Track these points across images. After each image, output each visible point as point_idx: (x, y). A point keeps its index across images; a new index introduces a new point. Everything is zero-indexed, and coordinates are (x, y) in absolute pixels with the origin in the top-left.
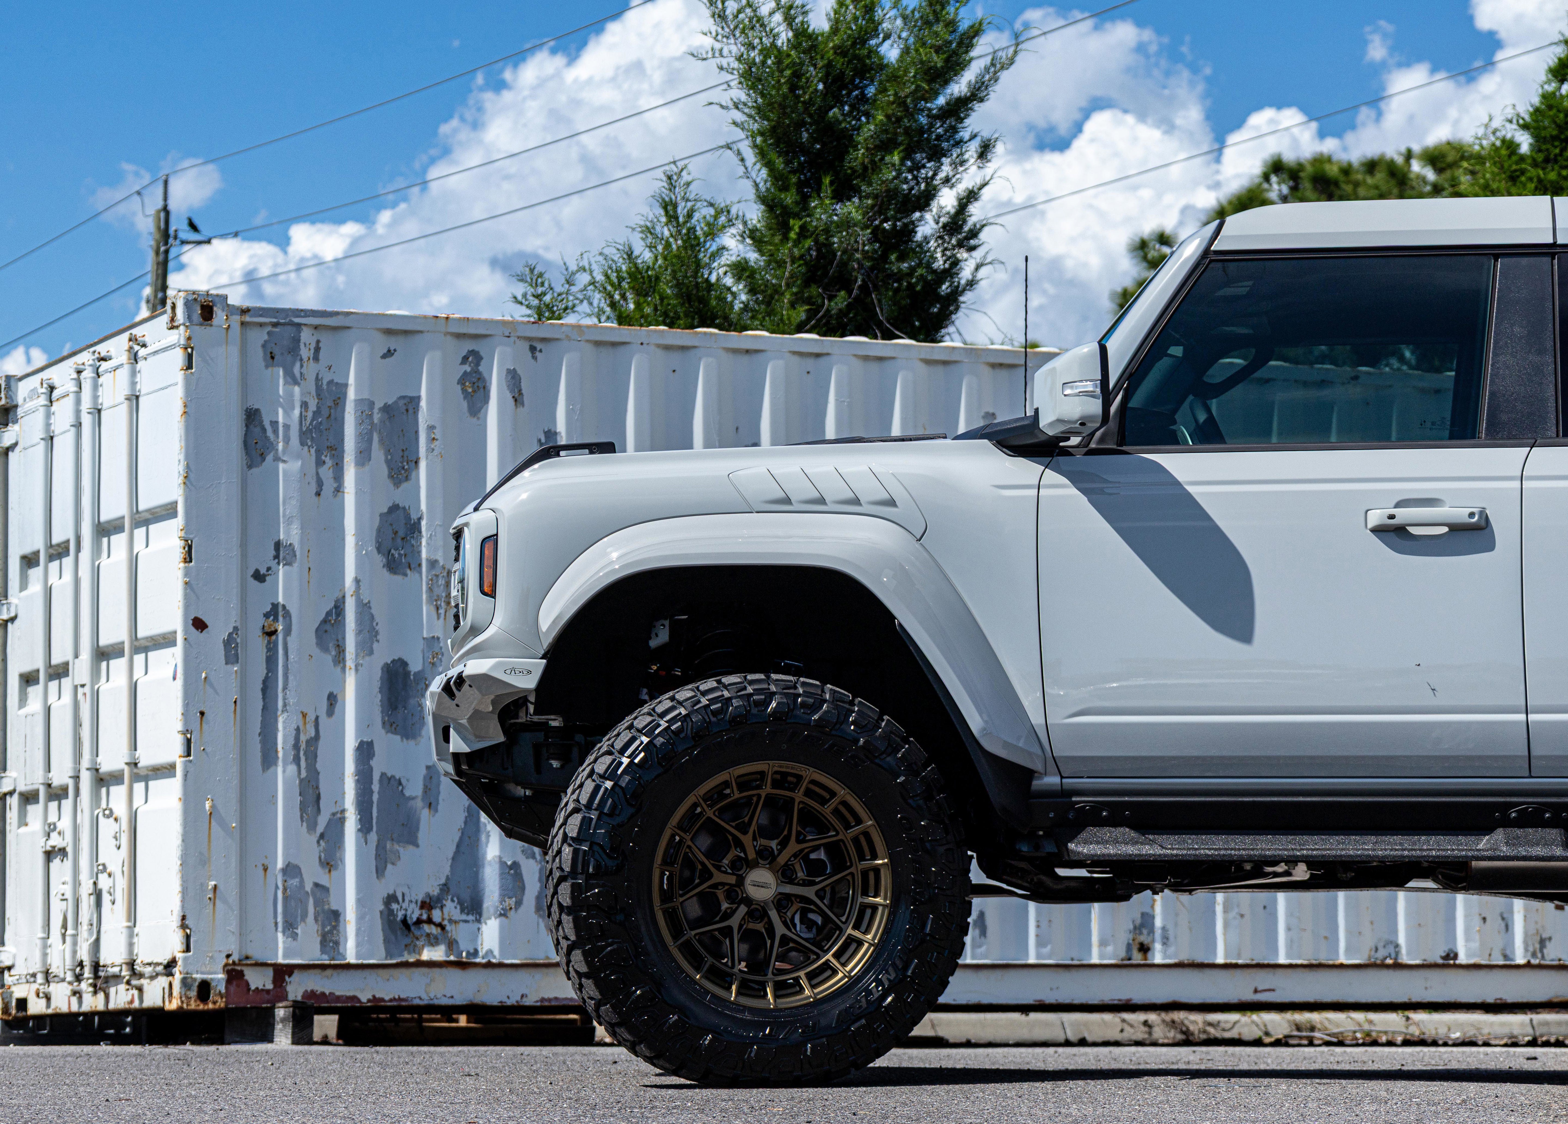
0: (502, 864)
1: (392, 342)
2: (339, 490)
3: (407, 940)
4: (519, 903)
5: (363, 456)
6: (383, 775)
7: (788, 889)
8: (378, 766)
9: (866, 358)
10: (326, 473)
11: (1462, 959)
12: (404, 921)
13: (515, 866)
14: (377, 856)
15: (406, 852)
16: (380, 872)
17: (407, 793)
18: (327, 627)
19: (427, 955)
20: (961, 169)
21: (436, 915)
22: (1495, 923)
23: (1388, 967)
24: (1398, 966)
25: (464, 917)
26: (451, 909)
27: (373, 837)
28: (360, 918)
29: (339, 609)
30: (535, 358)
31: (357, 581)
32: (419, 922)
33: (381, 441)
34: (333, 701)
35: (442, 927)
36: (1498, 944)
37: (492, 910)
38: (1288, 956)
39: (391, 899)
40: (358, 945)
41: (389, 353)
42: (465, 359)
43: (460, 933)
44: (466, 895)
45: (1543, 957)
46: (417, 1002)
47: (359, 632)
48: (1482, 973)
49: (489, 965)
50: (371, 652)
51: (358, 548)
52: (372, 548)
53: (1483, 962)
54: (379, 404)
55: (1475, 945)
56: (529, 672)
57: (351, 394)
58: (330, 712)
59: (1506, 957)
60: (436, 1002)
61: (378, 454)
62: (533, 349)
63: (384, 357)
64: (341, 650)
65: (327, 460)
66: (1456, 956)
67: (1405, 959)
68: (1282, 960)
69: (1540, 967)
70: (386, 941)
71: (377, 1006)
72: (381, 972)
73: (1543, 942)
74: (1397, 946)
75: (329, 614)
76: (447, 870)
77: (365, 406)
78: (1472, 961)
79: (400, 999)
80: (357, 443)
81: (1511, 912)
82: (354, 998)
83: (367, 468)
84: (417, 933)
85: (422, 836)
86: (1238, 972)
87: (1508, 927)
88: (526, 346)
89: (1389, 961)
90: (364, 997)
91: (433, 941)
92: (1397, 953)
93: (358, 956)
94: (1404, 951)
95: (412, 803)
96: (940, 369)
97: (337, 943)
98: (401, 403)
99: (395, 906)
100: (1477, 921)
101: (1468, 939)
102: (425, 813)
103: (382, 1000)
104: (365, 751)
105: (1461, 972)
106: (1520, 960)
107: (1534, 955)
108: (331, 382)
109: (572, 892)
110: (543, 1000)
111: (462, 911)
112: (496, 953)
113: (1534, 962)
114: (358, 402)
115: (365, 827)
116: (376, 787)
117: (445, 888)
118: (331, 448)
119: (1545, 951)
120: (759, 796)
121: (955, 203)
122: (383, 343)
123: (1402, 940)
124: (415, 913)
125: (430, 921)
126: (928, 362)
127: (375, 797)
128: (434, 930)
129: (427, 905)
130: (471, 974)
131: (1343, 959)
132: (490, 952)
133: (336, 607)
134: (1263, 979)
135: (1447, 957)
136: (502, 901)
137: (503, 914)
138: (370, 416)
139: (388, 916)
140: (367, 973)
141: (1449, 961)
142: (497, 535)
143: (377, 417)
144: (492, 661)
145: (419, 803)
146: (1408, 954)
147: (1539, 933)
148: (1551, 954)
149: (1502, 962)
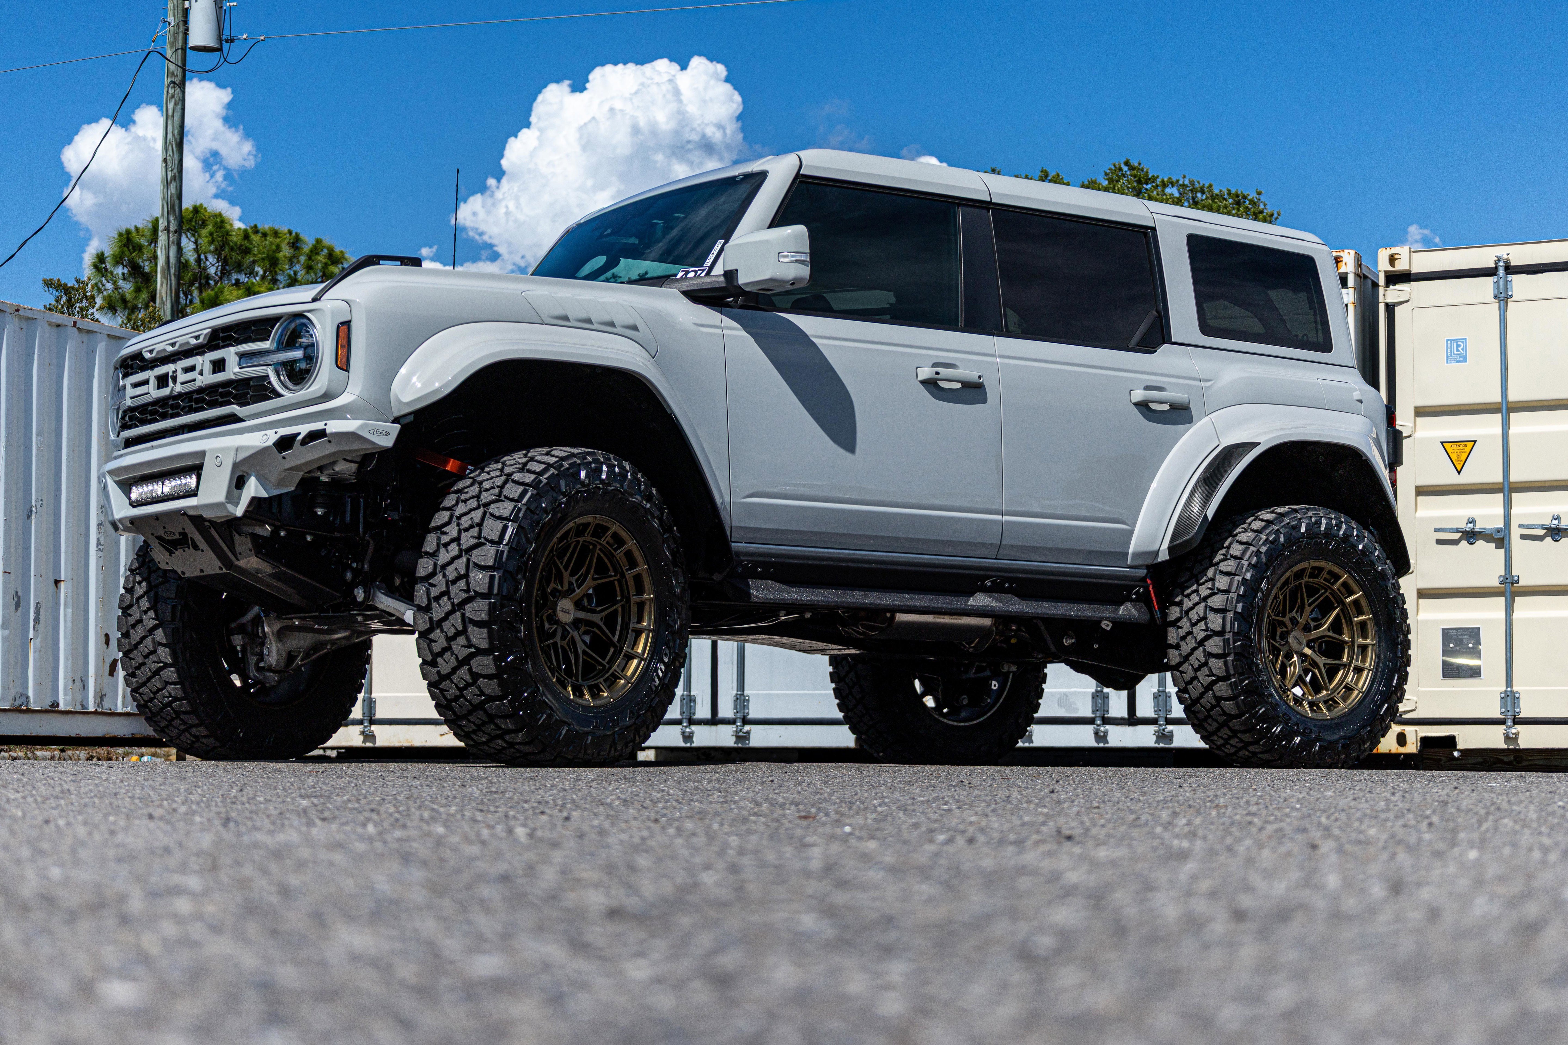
7: (582, 615)
11: (62, 707)
23: (23, 711)
24: (29, 711)
36: (79, 698)
45: (104, 708)
48: (71, 716)
53: (72, 709)
55: (69, 698)
56: (388, 434)
59: (83, 706)
66: (58, 705)
67: (33, 707)
69: (102, 713)
73: (102, 697)
74: (28, 697)
78: (67, 709)
87: (85, 687)
89: (23, 708)
92: (28, 702)
94: (32, 701)
100: (70, 681)
101: (65, 694)
105: (58, 715)
106: (91, 709)
107: (98, 706)
109: (490, 609)
113: (99, 710)
119: (105, 703)
120: (578, 542)
123: (31, 693)
135: (52, 706)
141: (53, 709)
142: (350, 321)
144: (358, 423)
146: (34, 702)
147: (100, 691)
148: (107, 705)
149: (82, 710)
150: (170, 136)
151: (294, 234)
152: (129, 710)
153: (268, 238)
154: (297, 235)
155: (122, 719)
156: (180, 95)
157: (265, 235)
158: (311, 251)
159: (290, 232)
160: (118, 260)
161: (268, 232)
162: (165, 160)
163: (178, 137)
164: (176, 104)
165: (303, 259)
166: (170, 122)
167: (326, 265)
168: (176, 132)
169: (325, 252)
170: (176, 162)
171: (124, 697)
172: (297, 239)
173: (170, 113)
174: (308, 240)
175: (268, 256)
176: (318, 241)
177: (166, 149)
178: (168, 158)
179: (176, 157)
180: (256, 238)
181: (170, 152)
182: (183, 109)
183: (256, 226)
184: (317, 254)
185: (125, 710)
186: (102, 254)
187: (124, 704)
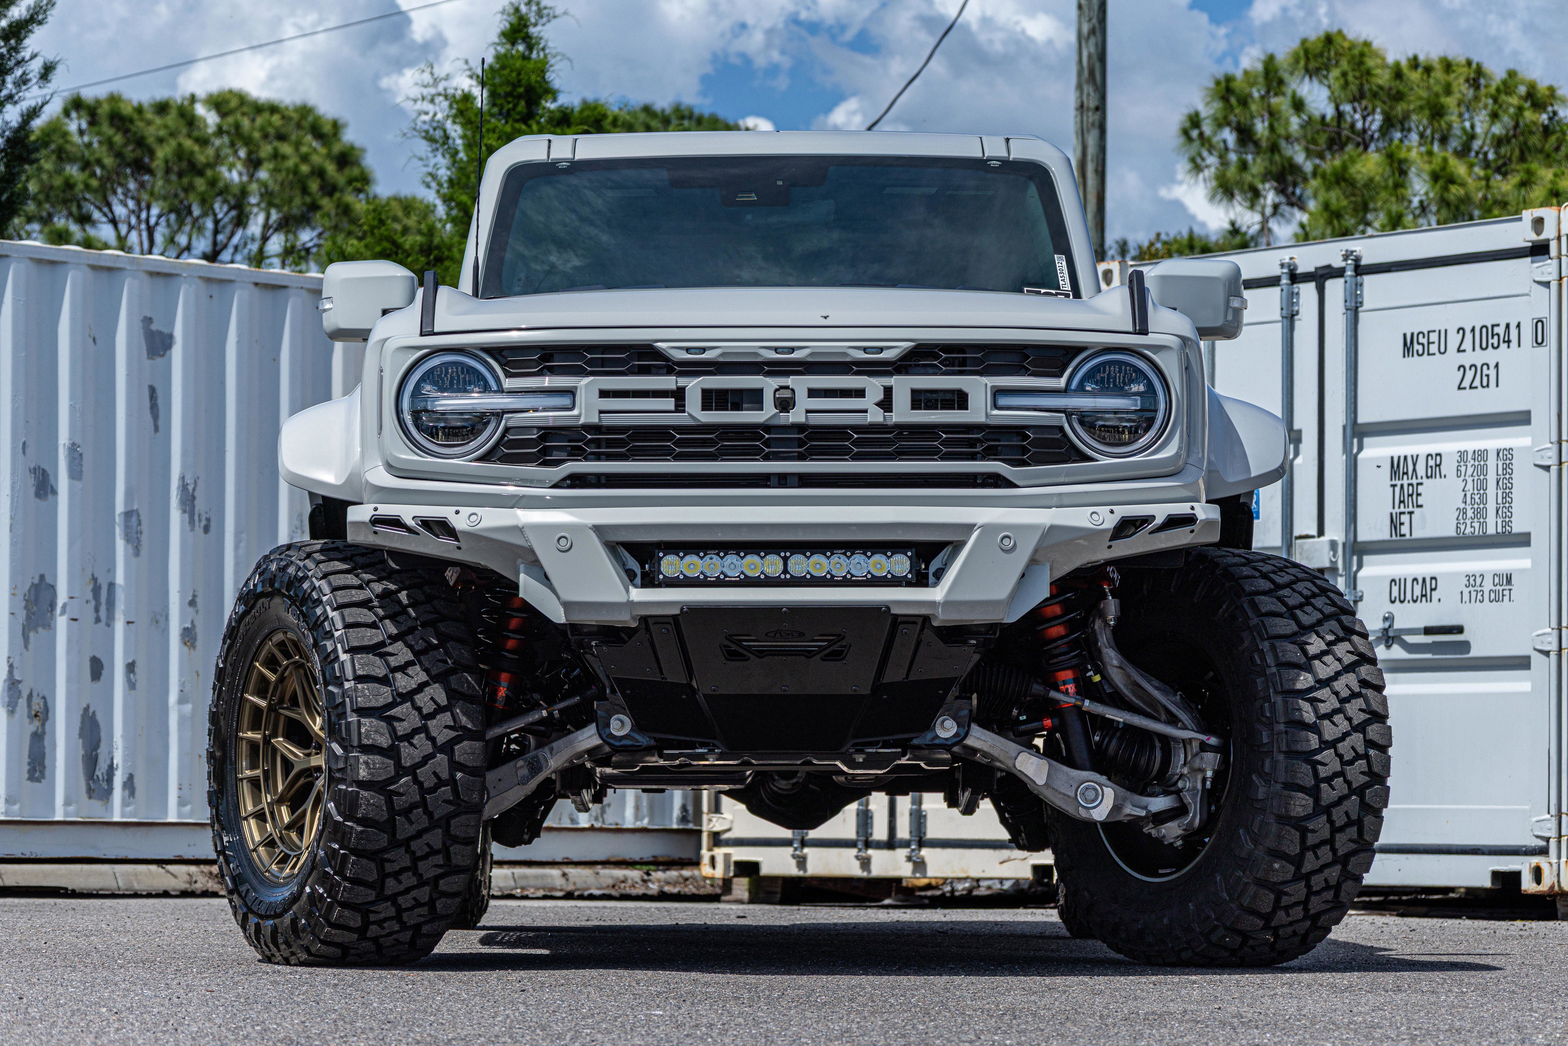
9: (39, 262)
20: (24, 88)
45: (603, 822)
48: (553, 835)
59: (572, 821)
69: (601, 830)
73: (604, 808)
96: (104, 275)
113: (597, 825)
119: (605, 816)
121: (20, 120)
126: (94, 268)
148: (610, 819)
149: (569, 825)
151: (1474, 66)
152: (645, 823)
153: (1433, 74)
155: (637, 836)
157: (1428, 70)
158: (1498, 90)
159: (1469, 63)
160: (1221, 123)
169: (1522, 90)
172: (1479, 72)
174: (1497, 72)
175: (1428, 102)
176: (1512, 74)
180: (1413, 76)
183: (1415, 58)
184: (1509, 93)
185: (639, 825)
186: (1197, 114)
187: (637, 817)
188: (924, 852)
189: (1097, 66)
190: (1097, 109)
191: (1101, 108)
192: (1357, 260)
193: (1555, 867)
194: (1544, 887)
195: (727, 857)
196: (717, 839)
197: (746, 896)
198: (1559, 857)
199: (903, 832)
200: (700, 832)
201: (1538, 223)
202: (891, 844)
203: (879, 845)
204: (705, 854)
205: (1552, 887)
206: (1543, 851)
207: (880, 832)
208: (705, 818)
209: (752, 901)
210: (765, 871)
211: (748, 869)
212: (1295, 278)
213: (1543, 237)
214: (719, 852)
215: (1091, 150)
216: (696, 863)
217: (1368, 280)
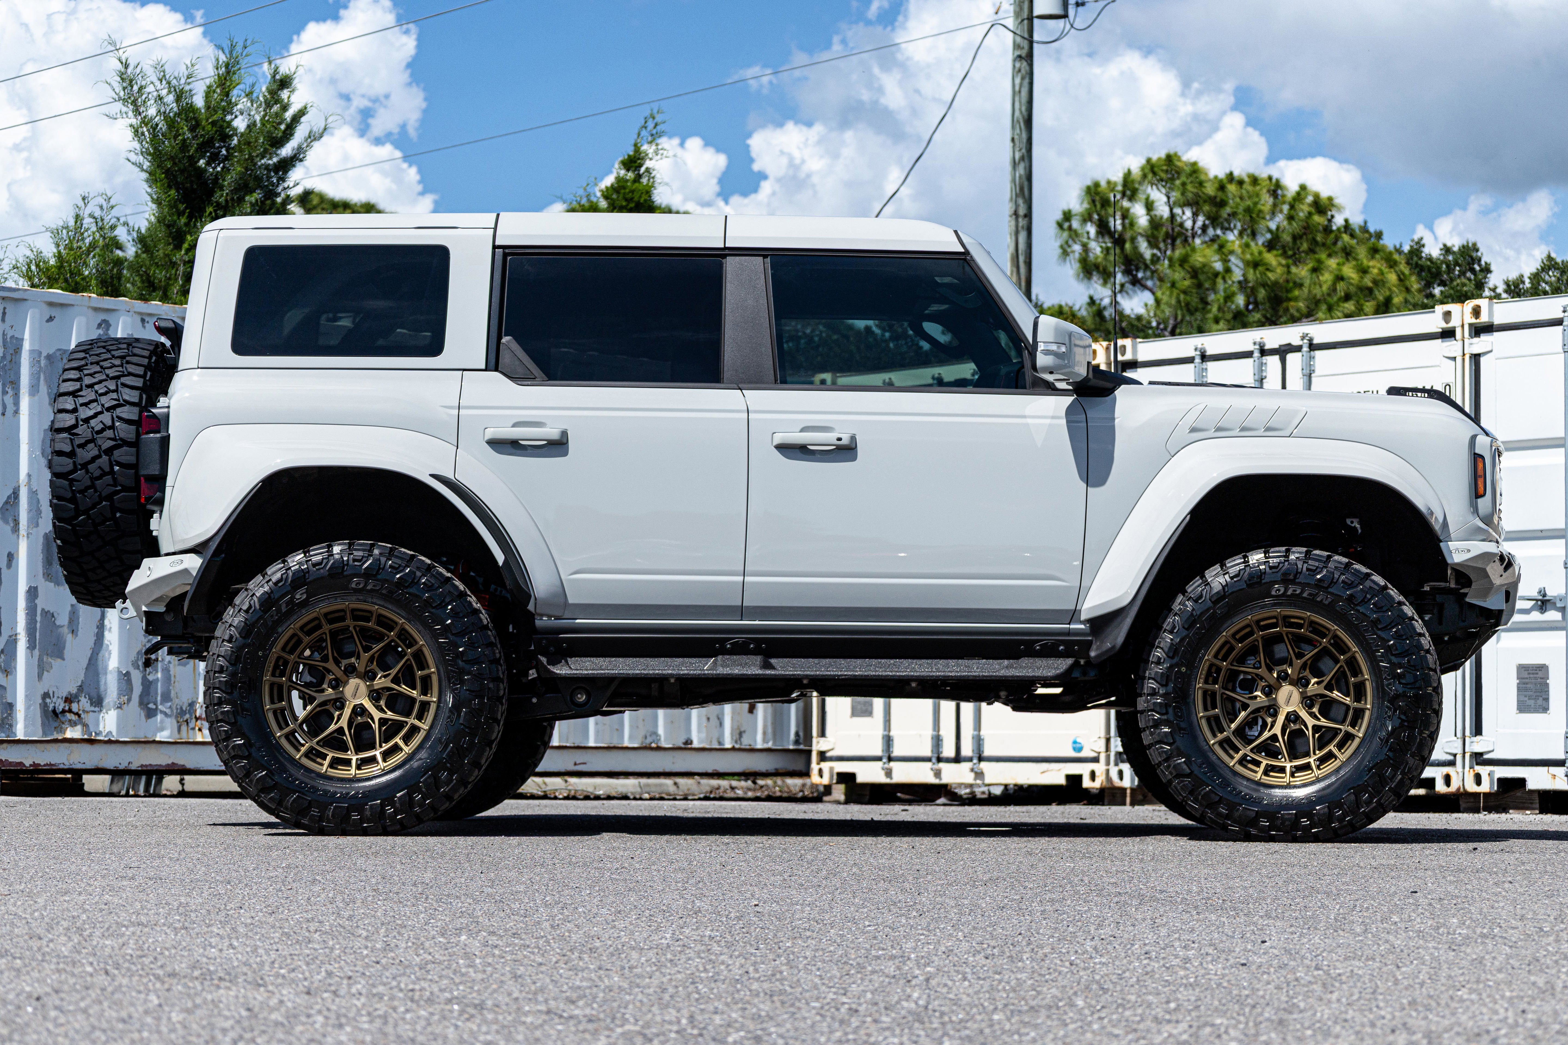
0: (120, 672)
1: (54, 312)
2: (17, 412)
3: (56, 724)
4: (129, 700)
5: (34, 390)
6: (43, 610)
8: (41, 603)
10: (9, 400)
11: (696, 744)
12: (54, 711)
13: (128, 674)
14: (39, 665)
15: (56, 663)
16: (40, 676)
17: (58, 623)
18: (8, 507)
19: (69, 734)
21: (75, 707)
22: (714, 721)
23: (652, 749)
24: (659, 748)
25: (93, 709)
26: (84, 703)
27: (36, 652)
28: (27, 708)
29: (16, 494)
30: (144, 327)
31: (29, 475)
32: (64, 711)
33: (45, 379)
34: (11, 558)
35: (79, 716)
36: (715, 734)
37: (112, 704)
38: (596, 741)
39: (46, 695)
40: (26, 727)
41: (51, 319)
42: (99, 326)
43: (88, 718)
44: (94, 694)
45: (741, 744)
46: (61, 766)
47: (30, 511)
48: (706, 753)
49: (110, 742)
50: (37, 525)
51: (31, 452)
52: (38, 453)
53: (708, 746)
54: (44, 354)
55: (703, 735)
57: (26, 346)
58: (9, 565)
59: (720, 743)
60: (74, 767)
61: (43, 388)
62: (143, 321)
63: (48, 321)
64: (16, 522)
65: (9, 390)
66: (691, 743)
67: (663, 744)
68: (592, 744)
69: (740, 750)
70: (43, 724)
71: (36, 769)
72: (38, 745)
73: (741, 734)
75: (9, 497)
76: (82, 677)
77: (36, 354)
78: (701, 746)
79: (51, 765)
80: (30, 380)
81: (723, 714)
82: (21, 764)
83: (36, 398)
84: (63, 719)
85: (67, 653)
86: (565, 752)
87: (721, 724)
88: (138, 318)
89: (653, 745)
90: (28, 763)
91: (73, 724)
92: (658, 740)
93: (25, 735)
94: (662, 739)
95: (60, 630)
97: (11, 726)
98: (58, 353)
99: (48, 700)
100: (704, 720)
101: (699, 731)
102: (69, 637)
103: (39, 765)
104: (32, 593)
105: (693, 753)
106: (728, 745)
107: (736, 742)
108: (12, 337)
110: (142, 766)
111: (91, 704)
112: (114, 733)
113: (737, 746)
114: (32, 352)
115: (31, 646)
116: (38, 618)
117: (81, 688)
118: (12, 382)
119: (742, 740)
122: (48, 312)
123: (661, 731)
124: (61, 706)
125: (70, 711)
127: (38, 625)
128: (74, 717)
129: (68, 700)
130: (97, 747)
131: (626, 744)
132: (110, 733)
133: (14, 493)
134: (580, 756)
135: (686, 743)
136: (119, 698)
137: (120, 707)
138: (39, 362)
139: (44, 706)
140: (29, 746)
141: (687, 746)
143: (43, 363)
145: (65, 630)
146: (665, 740)
147: (739, 728)
148: (746, 742)
149: (718, 747)
150: (1017, 113)
151: (1274, 181)
152: (770, 745)
153: (1244, 187)
154: (1278, 181)
155: (764, 754)
156: (1028, 68)
157: (1241, 183)
158: (1293, 199)
159: (1270, 179)
160: (1087, 217)
161: (1246, 179)
162: (1013, 140)
163: (1025, 113)
164: (1023, 78)
165: (1286, 208)
166: (1017, 99)
167: (1310, 214)
168: (1024, 109)
169: (1310, 199)
170: (1025, 141)
171: (765, 733)
172: (1278, 185)
173: (1017, 88)
174: (1292, 186)
176: (1303, 187)
177: (1013, 127)
178: (1016, 137)
179: (1024, 136)
180: (1232, 188)
181: (1018, 131)
182: (1031, 84)
183: (1231, 174)
184: (1301, 202)
185: (766, 746)
186: (1068, 212)
187: (765, 740)
188: (983, 765)
189: (1026, 184)
190: (1025, 216)
191: (1029, 215)
192: (1311, 340)
193: (1461, 774)
194: (1453, 788)
195: (831, 769)
196: (823, 756)
197: (842, 798)
198: (1464, 767)
199: (967, 750)
200: (810, 752)
201: (1447, 315)
202: (958, 759)
203: (948, 760)
204: (815, 767)
205: (1459, 789)
206: (1452, 763)
207: (949, 751)
208: (814, 741)
209: (847, 802)
210: (860, 779)
211: (847, 778)
212: (1263, 352)
213: (1450, 325)
214: (825, 766)
215: (1022, 246)
216: (806, 774)
217: (1318, 354)
